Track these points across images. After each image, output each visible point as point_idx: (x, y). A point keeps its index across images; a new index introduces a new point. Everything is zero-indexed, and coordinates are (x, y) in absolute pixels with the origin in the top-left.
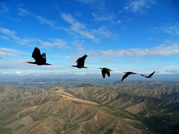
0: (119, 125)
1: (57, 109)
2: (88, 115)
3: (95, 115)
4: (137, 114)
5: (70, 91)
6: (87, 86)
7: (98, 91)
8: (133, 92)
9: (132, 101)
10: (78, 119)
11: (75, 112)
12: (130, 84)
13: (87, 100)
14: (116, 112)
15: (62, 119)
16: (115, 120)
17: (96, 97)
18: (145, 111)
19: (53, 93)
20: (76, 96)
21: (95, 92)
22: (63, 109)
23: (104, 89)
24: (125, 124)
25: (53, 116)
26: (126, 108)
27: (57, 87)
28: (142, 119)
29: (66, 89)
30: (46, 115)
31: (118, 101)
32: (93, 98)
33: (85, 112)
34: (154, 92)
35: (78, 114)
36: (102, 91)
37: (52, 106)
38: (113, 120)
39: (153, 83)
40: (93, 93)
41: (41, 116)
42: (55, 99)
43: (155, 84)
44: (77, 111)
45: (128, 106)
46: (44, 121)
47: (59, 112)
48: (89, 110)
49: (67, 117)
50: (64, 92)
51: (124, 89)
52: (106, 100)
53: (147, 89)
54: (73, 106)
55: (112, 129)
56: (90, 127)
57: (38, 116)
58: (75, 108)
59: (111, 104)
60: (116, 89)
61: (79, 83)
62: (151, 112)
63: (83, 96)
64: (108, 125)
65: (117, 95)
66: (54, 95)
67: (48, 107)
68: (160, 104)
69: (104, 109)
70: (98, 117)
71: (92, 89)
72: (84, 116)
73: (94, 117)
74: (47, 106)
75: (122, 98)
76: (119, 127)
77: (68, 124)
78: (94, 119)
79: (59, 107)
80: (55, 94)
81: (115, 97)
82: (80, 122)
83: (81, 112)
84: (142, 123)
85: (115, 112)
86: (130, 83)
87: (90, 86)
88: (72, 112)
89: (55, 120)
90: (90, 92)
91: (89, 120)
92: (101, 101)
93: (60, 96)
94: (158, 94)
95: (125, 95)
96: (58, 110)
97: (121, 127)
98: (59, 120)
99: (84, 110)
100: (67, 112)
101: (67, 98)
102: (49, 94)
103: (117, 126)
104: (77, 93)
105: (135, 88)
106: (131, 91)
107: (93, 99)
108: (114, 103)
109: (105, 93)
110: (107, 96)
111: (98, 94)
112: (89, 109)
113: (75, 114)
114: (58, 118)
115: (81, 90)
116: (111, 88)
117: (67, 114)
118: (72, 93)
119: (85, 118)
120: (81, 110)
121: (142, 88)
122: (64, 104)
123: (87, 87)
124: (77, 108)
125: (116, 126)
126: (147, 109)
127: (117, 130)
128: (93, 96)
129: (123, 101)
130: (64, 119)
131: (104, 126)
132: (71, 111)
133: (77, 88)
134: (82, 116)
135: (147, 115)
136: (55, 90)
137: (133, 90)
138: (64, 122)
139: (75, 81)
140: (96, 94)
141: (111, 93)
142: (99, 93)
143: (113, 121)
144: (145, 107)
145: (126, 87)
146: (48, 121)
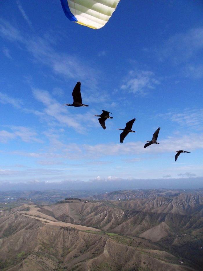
0: (144, 261)
1: (38, 243)
2: (92, 249)
3: (103, 247)
4: (160, 241)
5: (47, 211)
6: (74, 201)
7: (92, 208)
8: (143, 207)
9: (147, 222)
10: (76, 257)
11: (69, 245)
12: (134, 196)
13: (79, 225)
14: (132, 240)
15: (51, 260)
16: (137, 252)
17: (92, 219)
18: (170, 235)
19: (23, 216)
20: (60, 219)
21: (88, 210)
22: (47, 243)
23: (101, 205)
24: (152, 258)
25: (35, 256)
26: (141, 233)
27: (26, 206)
28: (170, 249)
29: (41, 208)
30: (19, 255)
31: (128, 223)
32: (87, 220)
33: (85, 245)
34: (172, 205)
35: (74, 249)
36: (100, 209)
37: (28, 239)
38: (133, 253)
39: (166, 192)
40: (85, 213)
41: (10, 258)
42: (28, 226)
43: (168, 193)
44: (72, 244)
45: (144, 230)
46: (21, 265)
47: (43, 248)
48: (91, 240)
49: (56, 255)
50: (39, 213)
51: (129, 203)
52: (108, 222)
53: (162, 202)
54: (64, 235)
55: (135, 269)
56: (100, 268)
57: (5, 258)
58: (66, 238)
59: (118, 228)
60: (117, 203)
61: (52, 197)
62: (180, 236)
63: (71, 218)
64: (127, 261)
65: (123, 213)
66: (26, 219)
67: (21, 240)
68: (188, 224)
69: (112, 236)
70: (109, 250)
71: (83, 206)
72: (85, 251)
73: (103, 251)
74: (19, 239)
75: (131, 217)
76: (144, 263)
77: (62, 267)
78: (103, 255)
79: (41, 238)
80: (27, 217)
81: (121, 216)
82: (80, 262)
83: (79, 245)
84: (172, 254)
85: (130, 241)
86: (133, 194)
87: (79, 201)
88: (63, 246)
89: (39, 262)
90: (81, 210)
91: (95, 256)
92: (102, 224)
93: (36, 219)
94: (179, 209)
95: (135, 213)
96: (40, 244)
97: (147, 263)
98: (46, 262)
99: (82, 240)
100: (54, 246)
101: (48, 222)
102: (16, 217)
103: (142, 262)
104: (60, 213)
105: (144, 201)
106: (139, 206)
107: (88, 222)
108: (122, 226)
109: (106, 212)
110: (109, 216)
111: (94, 213)
112: (89, 238)
113: (68, 249)
114: (44, 258)
115: (66, 208)
116: (110, 203)
117: (56, 250)
118: (51, 214)
119: (88, 254)
120: (77, 242)
121: (155, 201)
122: (47, 233)
123: (75, 203)
124: (70, 238)
125: (140, 262)
126: (172, 232)
127: (143, 268)
128: (87, 217)
129: (135, 223)
130: (53, 260)
131: (121, 265)
132: (61, 244)
133: (58, 205)
134: (81, 252)
135: (176, 242)
136: (25, 211)
137: (143, 205)
138: (55, 265)
139: (46, 195)
140: (90, 213)
141: (114, 210)
142: (94, 211)
143: (134, 255)
144: (168, 230)
145: (131, 201)
146: (30, 265)
